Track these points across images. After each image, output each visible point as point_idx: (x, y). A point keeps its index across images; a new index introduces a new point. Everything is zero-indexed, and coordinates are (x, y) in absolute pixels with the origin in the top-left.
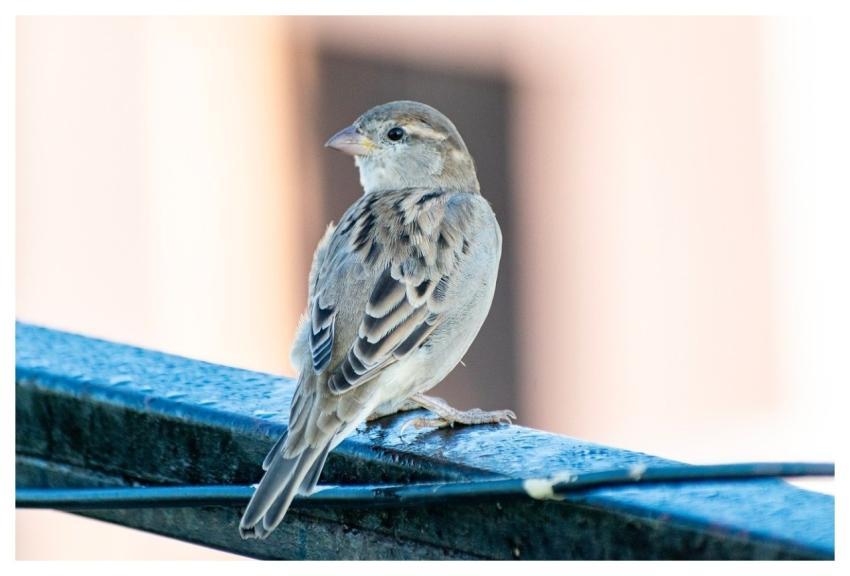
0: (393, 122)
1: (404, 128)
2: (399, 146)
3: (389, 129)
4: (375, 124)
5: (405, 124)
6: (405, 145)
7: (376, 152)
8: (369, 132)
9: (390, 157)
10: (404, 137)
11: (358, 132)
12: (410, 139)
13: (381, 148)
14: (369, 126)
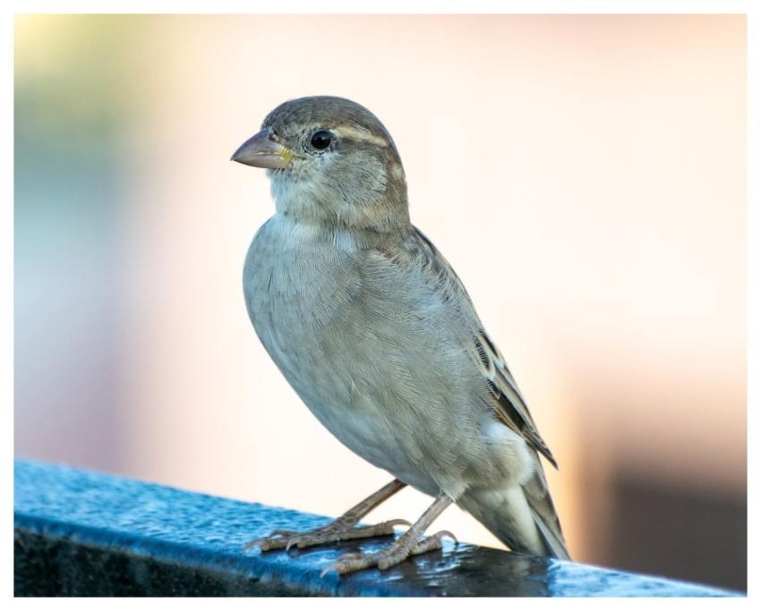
0: (318, 125)
1: (331, 131)
2: (329, 156)
3: (313, 133)
4: (297, 129)
5: (334, 128)
6: (336, 153)
7: (297, 163)
8: (287, 139)
9: (317, 170)
10: (333, 143)
11: (272, 139)
12: (341, 145)
13: (304, 159)
14: (287, 132)
